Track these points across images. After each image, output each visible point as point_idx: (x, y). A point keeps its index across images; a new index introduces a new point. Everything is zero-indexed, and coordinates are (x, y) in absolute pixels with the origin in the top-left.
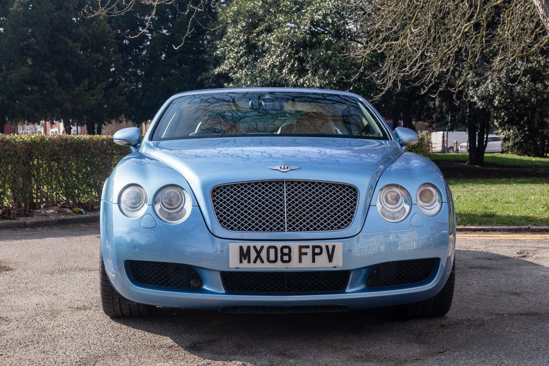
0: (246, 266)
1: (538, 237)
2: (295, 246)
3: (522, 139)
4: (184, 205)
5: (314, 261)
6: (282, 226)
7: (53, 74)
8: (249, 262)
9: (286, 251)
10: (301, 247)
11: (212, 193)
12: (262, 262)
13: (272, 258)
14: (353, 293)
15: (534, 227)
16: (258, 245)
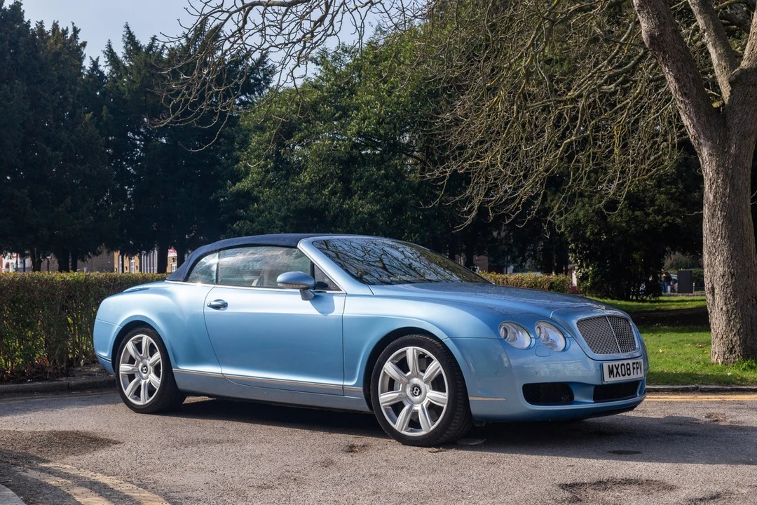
1: (713, 398)
3: (602, 277)
7: (26, 191)
12: (614, 376)
15: (704, 387)
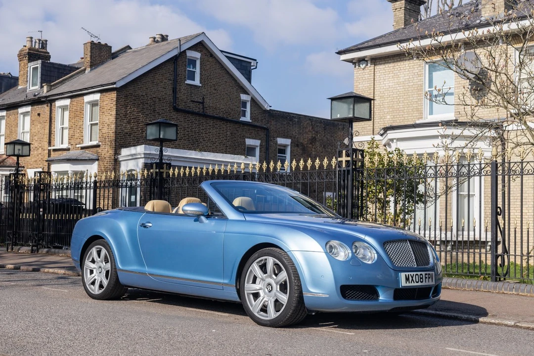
0: (408, 284)
2: (424, 274)
5: (428, 282)
8: (409, 282)
9: (421, 276)
10: (426, 274)
13: (417, 281)
16: (412, 273)
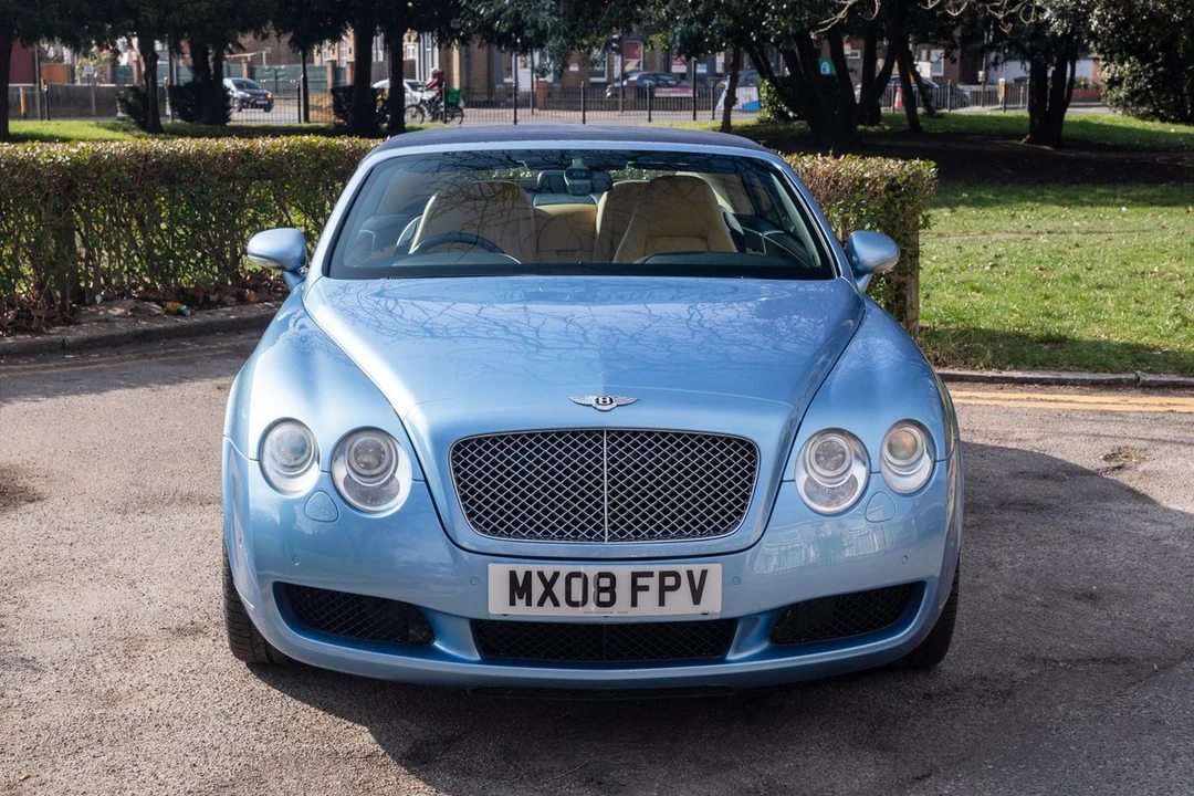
0: (521, 611)
1: (1156, 402)
2: (623, 572)
4: (395, 471)
5: (662, 603)
6: (598, 528)
8: (529, 603)
9: (605, 582)
10: (635, 576)
11: (454, 454)
12: (556, 604)
13: (577, 595)
14: (743, 660)
15: (1149, 377)
16: (548, 568)
